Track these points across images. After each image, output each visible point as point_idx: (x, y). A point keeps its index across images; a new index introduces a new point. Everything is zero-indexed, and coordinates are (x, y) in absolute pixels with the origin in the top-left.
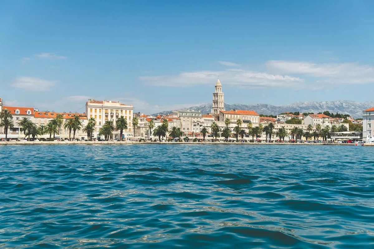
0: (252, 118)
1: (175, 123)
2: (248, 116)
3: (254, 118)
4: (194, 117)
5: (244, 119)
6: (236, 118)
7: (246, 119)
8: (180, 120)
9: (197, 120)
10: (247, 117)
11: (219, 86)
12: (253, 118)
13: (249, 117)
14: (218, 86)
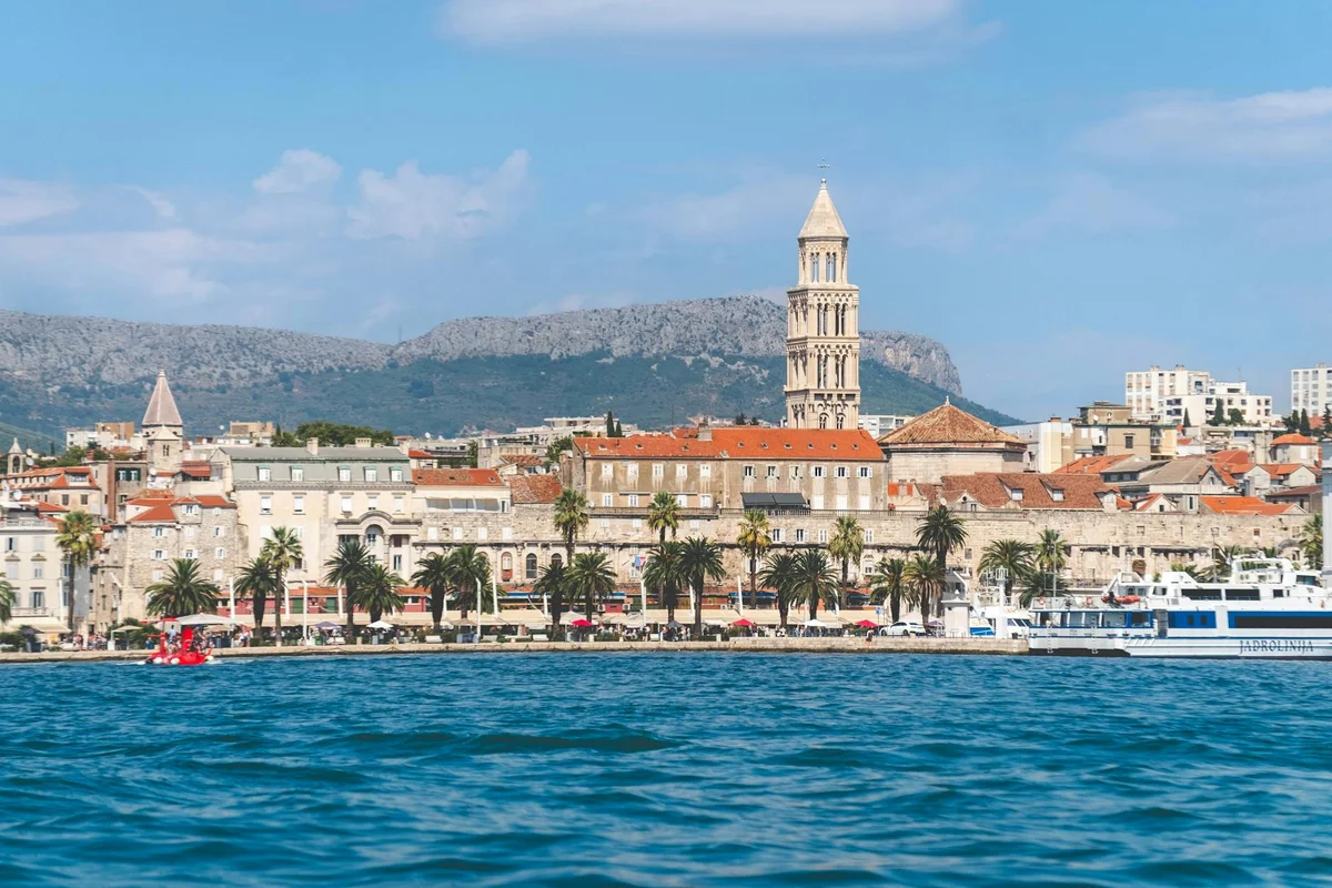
0: (818, 483)
1: (189, 532)
2: (785, 470)
3: (842, 483)
4: (349, 488)
5: (749, 485)
6: (688, 483)
7: (771, 486)
8: (228, 513)
9: (372, 503)
10: (777, 473)
11: (818, 239)
12: (829, 479)
13: (792, 472)
14: (812, 239)
